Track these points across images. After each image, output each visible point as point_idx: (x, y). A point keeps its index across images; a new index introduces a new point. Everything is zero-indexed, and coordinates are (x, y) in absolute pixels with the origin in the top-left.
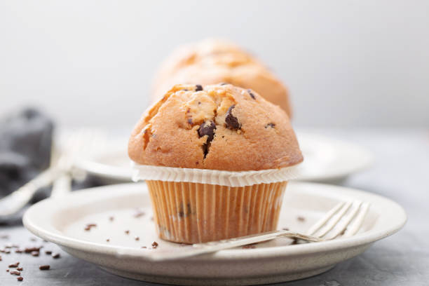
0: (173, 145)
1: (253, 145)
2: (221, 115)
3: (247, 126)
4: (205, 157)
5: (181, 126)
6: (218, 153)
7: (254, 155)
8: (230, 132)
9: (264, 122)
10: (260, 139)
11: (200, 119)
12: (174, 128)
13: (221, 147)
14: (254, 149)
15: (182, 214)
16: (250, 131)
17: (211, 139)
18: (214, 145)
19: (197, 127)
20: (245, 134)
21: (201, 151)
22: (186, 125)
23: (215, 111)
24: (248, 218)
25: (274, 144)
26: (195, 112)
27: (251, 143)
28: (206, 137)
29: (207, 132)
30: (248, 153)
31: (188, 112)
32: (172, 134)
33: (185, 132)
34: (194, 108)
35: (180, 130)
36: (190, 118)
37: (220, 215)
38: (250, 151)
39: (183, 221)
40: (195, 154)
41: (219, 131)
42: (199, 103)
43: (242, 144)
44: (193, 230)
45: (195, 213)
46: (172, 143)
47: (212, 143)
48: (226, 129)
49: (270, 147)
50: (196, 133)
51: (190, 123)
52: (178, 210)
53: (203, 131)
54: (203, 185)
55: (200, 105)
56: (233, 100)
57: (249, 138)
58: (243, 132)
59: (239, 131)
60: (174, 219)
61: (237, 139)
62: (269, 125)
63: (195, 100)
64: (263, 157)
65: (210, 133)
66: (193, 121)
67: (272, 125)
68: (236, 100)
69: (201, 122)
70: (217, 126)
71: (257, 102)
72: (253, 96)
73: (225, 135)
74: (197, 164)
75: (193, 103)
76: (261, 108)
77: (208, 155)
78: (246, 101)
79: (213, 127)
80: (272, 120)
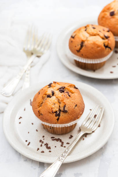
3: (69, 111)
5: (50, 113)
6: (61, 121)
8: (65, 113)
9: (74, 107)
10: (73, 113)
12: (48, 113)
13: (63, 119)
14: (72, 117)
16: (71, 112)
19: (55, 114)
21: (57, 121)
22: (51, 112)
23: (60, 107)
24: (70, 128)
25: (77, 112)
26: (54, 108)
28: (58, 117)
31: (52, 109)
32: (48, 115)
33: (52, 115)
34: (53, 106)
37: (62, 129)
39: (51, 130)
40: (55, 121)
41: (62, 114)
42: (55, 104)
43: (68, 117)
46: (48, 118)
47: (60, 118)
49: (76, 114)
50: (55, 116)
51: (53, 112)
52: (50, 128)
53: (57, 115)
54: (57, 127)
56: (64, 102)
57: (70, 114)
59: (67, 113)
60: (48, 129)
61: (67, 115)
62: (75, 106)
63: (53, 103)
64: (75, 118)
65: (59, 115)
66: (54, 112)
67: (76, 106)
68: (66, 103)
69: (56, 112)
70: (61, 112)
71: (71, 98)
72: (70, 96)
73: (63, 115)
74: (56, 123)
75: (53, 104)
76: (72, 100)
77: (59, 121)
78: (68, 100)
79: (60, 113)
80: (76, 103)
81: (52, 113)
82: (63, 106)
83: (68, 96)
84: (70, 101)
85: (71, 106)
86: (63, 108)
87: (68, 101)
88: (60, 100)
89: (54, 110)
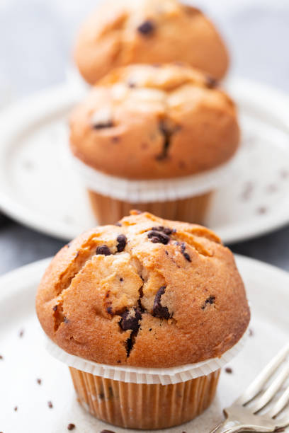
0: (89, 338)
1: (187, 336)
2: (148, 297)
3: (180, 313)
4: (128, 356)
5: (98, 313)
6: (143, 352)
7: (188, 349)
8: (158, 322)
9: (201, 301)
10: (196, 327)
11: (121, 306)
12: (90, 316)
13: (149, 344)
14: (189, 342)
15: (102, 396)
16: (185, 320)
17: (135, 333)
18: (139, 342)
19: (118, 318)
20: (177, 324)
21: (124, 349)
22: (104, 311)
23: (141, 291)
24: (181, 402)
25: (213, 327)
26: (115, 295)
27: (186, 334)
28: (129, 332)
29: (130, 325)
30: (182, 348)
31: (107, 296)
32: (88, 323)
33: (104, 323)
34: (115, 288)
35: (97, 319)
36: (109, 306)
37: (148, 401)
38: (184, 346)
39: (104, 403)
40: (116, 352)
41: (146, 321)
42: (121, 280)
43: (173, 338)
44: (116, 413)
45: (118, 397)
46: (89, 336)
47: (138, 338)
48: (155, 319)
49: (208, 333)
50: (117, 326)
51: (109, 311)
52: (98, 392)
53: (125, 323)
54: (127, 383)
55: (122, 283)
56: (161, 276)
57: (182, 328)
58: (175, 322)
59: (170, 321)
61: (168, 332)
62: (207, 301)
63: (116, 276)
64: (200, 349)
65: (134, 326)
66: (113, 310)
67: (211, 300)
68: (167, 279)
69: (123, 311)
70: (143, 315)
71: (192, 266)
72: (188, 258)
73: (153, 327)
74: (119, 363)
75: (113, 280)
76: (198, 277)
77: (132, 353)
78: (179, 271)
79: (139, 317)
80: (212, 291)
81: (106, 314)
82: (155, 289)
83: (182, 256)
84: (189, 275)
85: (191, 296)
86: (154, 297)
87: (178, 275)
88: (147, 263)
89: (117, 304)
